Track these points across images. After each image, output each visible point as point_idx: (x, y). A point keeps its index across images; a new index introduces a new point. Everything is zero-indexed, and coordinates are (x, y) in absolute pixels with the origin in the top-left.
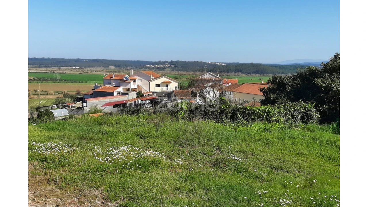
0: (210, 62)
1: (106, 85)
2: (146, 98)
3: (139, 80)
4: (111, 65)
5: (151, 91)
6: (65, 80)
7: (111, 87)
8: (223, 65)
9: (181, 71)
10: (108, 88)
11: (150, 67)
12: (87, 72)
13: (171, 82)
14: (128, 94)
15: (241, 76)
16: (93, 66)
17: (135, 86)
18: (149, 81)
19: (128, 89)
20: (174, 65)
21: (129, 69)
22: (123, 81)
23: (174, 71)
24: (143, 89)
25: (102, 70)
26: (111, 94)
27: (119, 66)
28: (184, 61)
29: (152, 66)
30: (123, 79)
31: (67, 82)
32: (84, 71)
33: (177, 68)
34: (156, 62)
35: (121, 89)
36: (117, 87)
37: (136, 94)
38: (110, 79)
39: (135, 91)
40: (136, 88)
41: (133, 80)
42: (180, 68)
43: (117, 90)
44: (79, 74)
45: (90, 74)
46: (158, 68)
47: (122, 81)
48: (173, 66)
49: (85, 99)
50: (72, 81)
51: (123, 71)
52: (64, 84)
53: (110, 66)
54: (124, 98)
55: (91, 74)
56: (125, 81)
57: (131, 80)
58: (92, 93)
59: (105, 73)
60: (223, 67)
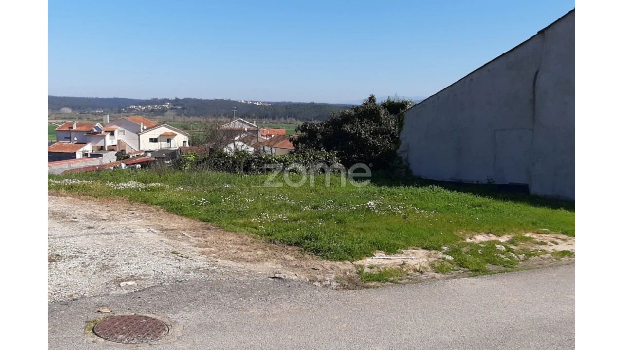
0: (243, 101)
1: (61, 141)
2: (134, 161)
3: (120, 131)
4: (65, 107)
5: (142, 148)
7: (70, 145)
8: (266, 105)
9: (194, 115)
10: (65, 145)
11: (137, 110)
13: (176, 135)
14: (101, 156)
17: (113, 142)
18: (138, 133)
19: (102, 147)
20: (180, 105)
21: (98, 112)
22: (91, 135)
23: (181, 116)
24: (127, 147)
26: (72, 156)
27: (79, 108)
29: (140, 107)
30: (91, 130)
33: (186, 111)
34: (149, 101)
35: (88, 148)
36: (81, 145)
37: (116, 155)
38: (69, 131)
39: (113, 150)
40: (115, 146)
41: (109, 132)
42: (191, 111)
43: (82, 150)
46: (152, 110)
47: (90, 133)
48: (179, 108)
51: (88, 117)
53: (63, 108)
54: (96, 162)
56: (95, 133)
57: (105, 132)
59: (54, 121)
60: (265, 109)
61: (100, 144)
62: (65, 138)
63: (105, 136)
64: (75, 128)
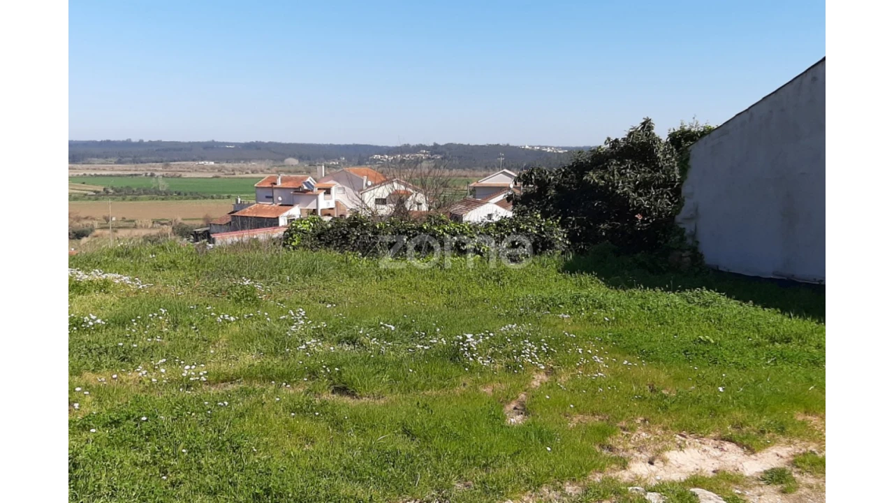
0: (527, 147)
1: (261, 202)
3: (340, 189)
4: (290, 156)
6: (179, 194)
7: (272, 207)
8: (560, 152)
9: (458, 167)
10: (265, 209)
12: (232, 173)
13: (412, 194)
16: (247, 160)
17: (328, 203)
18: (360, 190)
19: (314, 210)
20: (440, 153)
22: (300, 193)
23: (439, 169)
24: (347, 210)
25: (268, 169)
27: (310, 159)
28: (465, 143)
29: (387, 157)
30: (300, 187)
31: (184, 198)
32: (226, 172)
33: (446, 162)
34: (398, 148)
35: (296, 212)
36: (286, 207)
39: (327, 215)
40: (333, 209)
41: (326, 189)
42: (454, 161)
43: (287, 214)
44: (213, 177)
45: (236, 178)
46: (402, 161)
48: (438, 157)
49: (212, 235)
50: (195, 196)
52: (175, 201)
53: (287, 158)
55: (240, 178)
56: (304, 192)
57: (320, 189)
58: (230, 220)
60: (559, 156)
61: (312, 206)
62: (267, 197)
63: (318, 195)
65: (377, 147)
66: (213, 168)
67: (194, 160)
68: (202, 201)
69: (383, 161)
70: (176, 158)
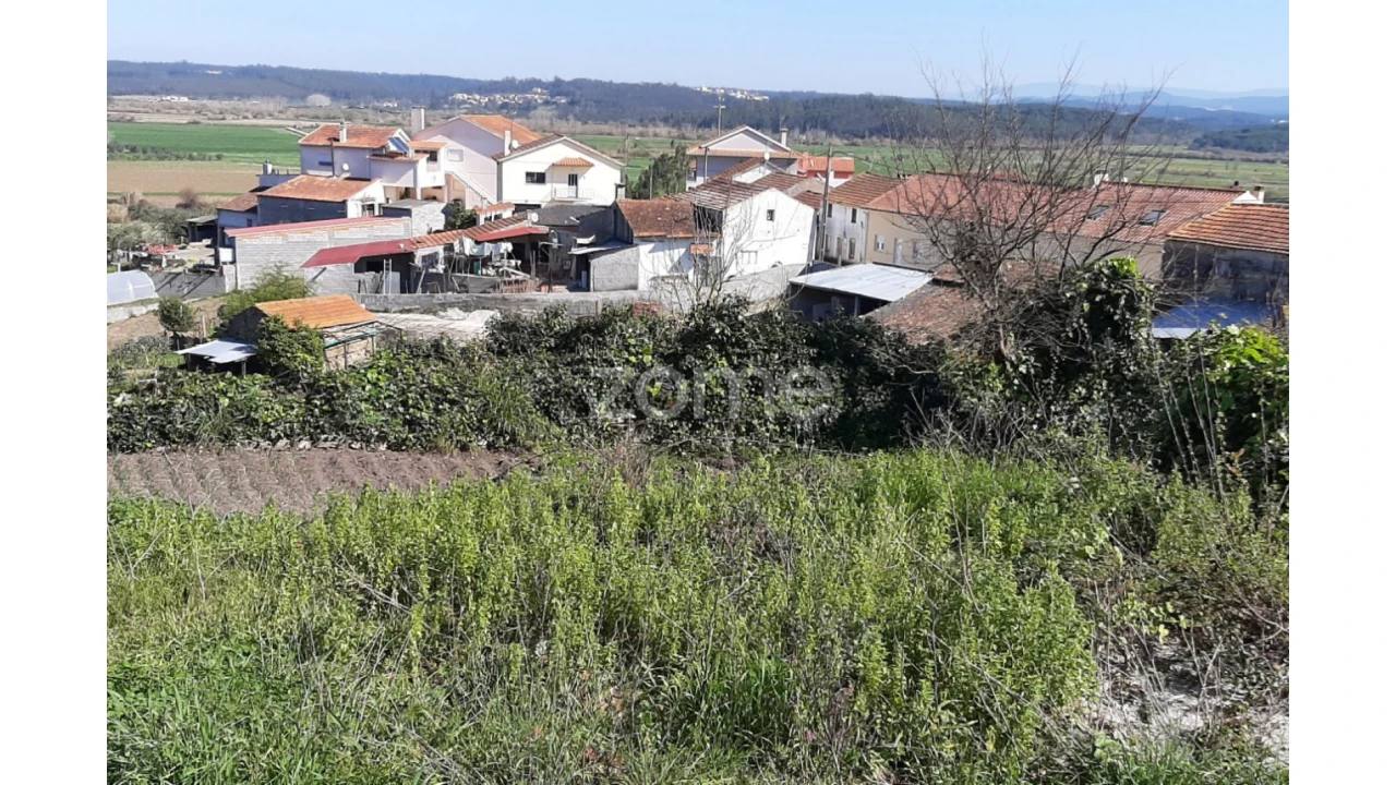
0: (705, 89)
1: (311, 172)
2: (496, 231)
3: (452, 151)
4: (316, 91)
5: (506, 198)
6: (133, 150)
7: (333, 182)
8: (757, 98)
9: (596, 119)
10: (318, 184)
12: (221, 116)
13: (590, 165)
14: (408, 212)
15: (826, 143)
16: (243, 96)
17: (434, 178)
18: (496, 158)
19: (406, 189)
20: (566, 95)
21: (388, 107)
22: (384, 158)
23: (568, 120)
24: (467, 190)
25: (281, 112)
26: (336, 211)
27: (347, 96)
28: (605, 79)
29: (478, 97)
30: (383, 147)
31: (142, 157)
32: (210, 114)
33: (577, 109)
34: (496, 83)
35: (376, 191)
36: (358, 183)
37: (443, 211)
38: (331, 146)
39: (434, 198)
40: (440, 188)
41: (425, 152)
42: (588, 109)
43: (359, 195)
44: (189, 123)
45: (232, 125)
46: (506, 105)
47: (380, 154)
48: (563, 101)
49: (226, 231)
50: (161, 153)
51: (365, 116)
52: (128, 163)
53: (311, 94)
54: (394, 231)
55: (236, 126)
56: (394, 155)
57: (416, 151)
58: (254, 204)
59: (292, 123)
60: (756, 106)
61: (405, 182)
62: (321, 163)
63: (419, 162)
64: (344, 141)
65: (458, 80)
66: (187, 108)
67: (153, 94)
68: (174, 163)
69: (471, 103)
70: (123, 89)
